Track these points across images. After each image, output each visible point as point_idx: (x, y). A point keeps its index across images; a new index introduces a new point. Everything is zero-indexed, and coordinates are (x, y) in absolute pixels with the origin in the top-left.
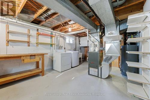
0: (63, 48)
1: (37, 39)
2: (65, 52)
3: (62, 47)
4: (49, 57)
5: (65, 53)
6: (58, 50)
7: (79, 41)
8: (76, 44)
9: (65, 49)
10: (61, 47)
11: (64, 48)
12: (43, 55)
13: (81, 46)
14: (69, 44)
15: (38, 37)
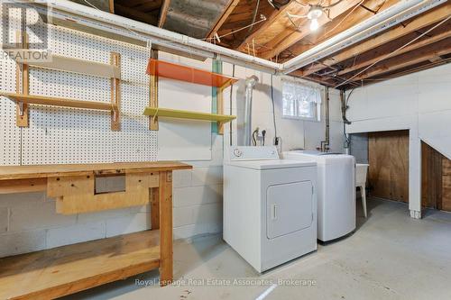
0: (270, 139)
1: (153, 95)
2: (281, 157)
3: (264, 132)
4: (203, 180)
5: (277, 162)
6: (245, 149)
7: (344, 108)
8: (328, 120)
9: (276, 143)
10: (260, 134)
11: (272, 141)
12: (165, 172)
13: (350, 129)
14: (297, 121)
15: (156, 86)
